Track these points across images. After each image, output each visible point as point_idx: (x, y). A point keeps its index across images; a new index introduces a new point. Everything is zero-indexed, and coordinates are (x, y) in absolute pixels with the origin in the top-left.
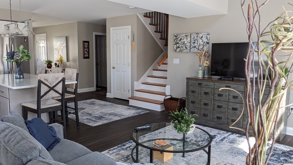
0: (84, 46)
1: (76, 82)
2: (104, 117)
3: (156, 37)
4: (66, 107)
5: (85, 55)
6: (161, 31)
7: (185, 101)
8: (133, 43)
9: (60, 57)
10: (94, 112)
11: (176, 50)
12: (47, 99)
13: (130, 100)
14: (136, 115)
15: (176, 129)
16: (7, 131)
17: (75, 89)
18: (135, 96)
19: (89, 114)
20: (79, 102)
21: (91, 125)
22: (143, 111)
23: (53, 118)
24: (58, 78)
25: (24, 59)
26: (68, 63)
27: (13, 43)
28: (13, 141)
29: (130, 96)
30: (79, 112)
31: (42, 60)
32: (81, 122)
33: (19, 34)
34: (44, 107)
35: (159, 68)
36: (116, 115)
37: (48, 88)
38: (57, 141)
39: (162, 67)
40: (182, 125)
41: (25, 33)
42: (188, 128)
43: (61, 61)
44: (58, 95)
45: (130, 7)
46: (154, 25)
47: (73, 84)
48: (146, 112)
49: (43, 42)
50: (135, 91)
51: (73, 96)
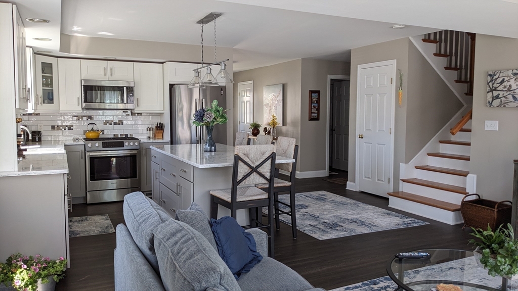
0: (312, 100)
1: (294, 161)
2: (340, 224)
3: (449, 78)
4: (277, 201)
5: (313, 114)
6: (458, 67)
7: (510, 208)
8: (400, 91)
9: (272, 118)
10: (324, 215)
11: (491, 104)
12: (247, 187)
13: (391, 198)
14: (402, 227)
15: (486, 266)
16: (179, 235)
17: (291, 173)
18: (400, 190)
19: (314, 216)
20: (299, 194)
21: (316, 237)
22: (417, 221)
23: (255, 219)
24: (264, 153)
25: (217, 121)
26: (284, 128)
27: (205, 97)
28: (184, 253)
29: (391, 191)
30: (298, 211)
31: (246, 123)
32: (300, 230)
33: (211, 83)
34: (241, 200)
35: (453, 138)
36: (362, 224)
37: (248, 168)
38: (256, 259)
39: (460, 136)
40: (499, 259)
41: (222, 82)
42: (514, 267)
43: (274, 124)
44: (264, 181)
45: (396, 26)
46: (445, 55)
47: (288, 164)
48: (421, 223)
49: (248, 94)
50: (401, 182)
51: (288, 184)
